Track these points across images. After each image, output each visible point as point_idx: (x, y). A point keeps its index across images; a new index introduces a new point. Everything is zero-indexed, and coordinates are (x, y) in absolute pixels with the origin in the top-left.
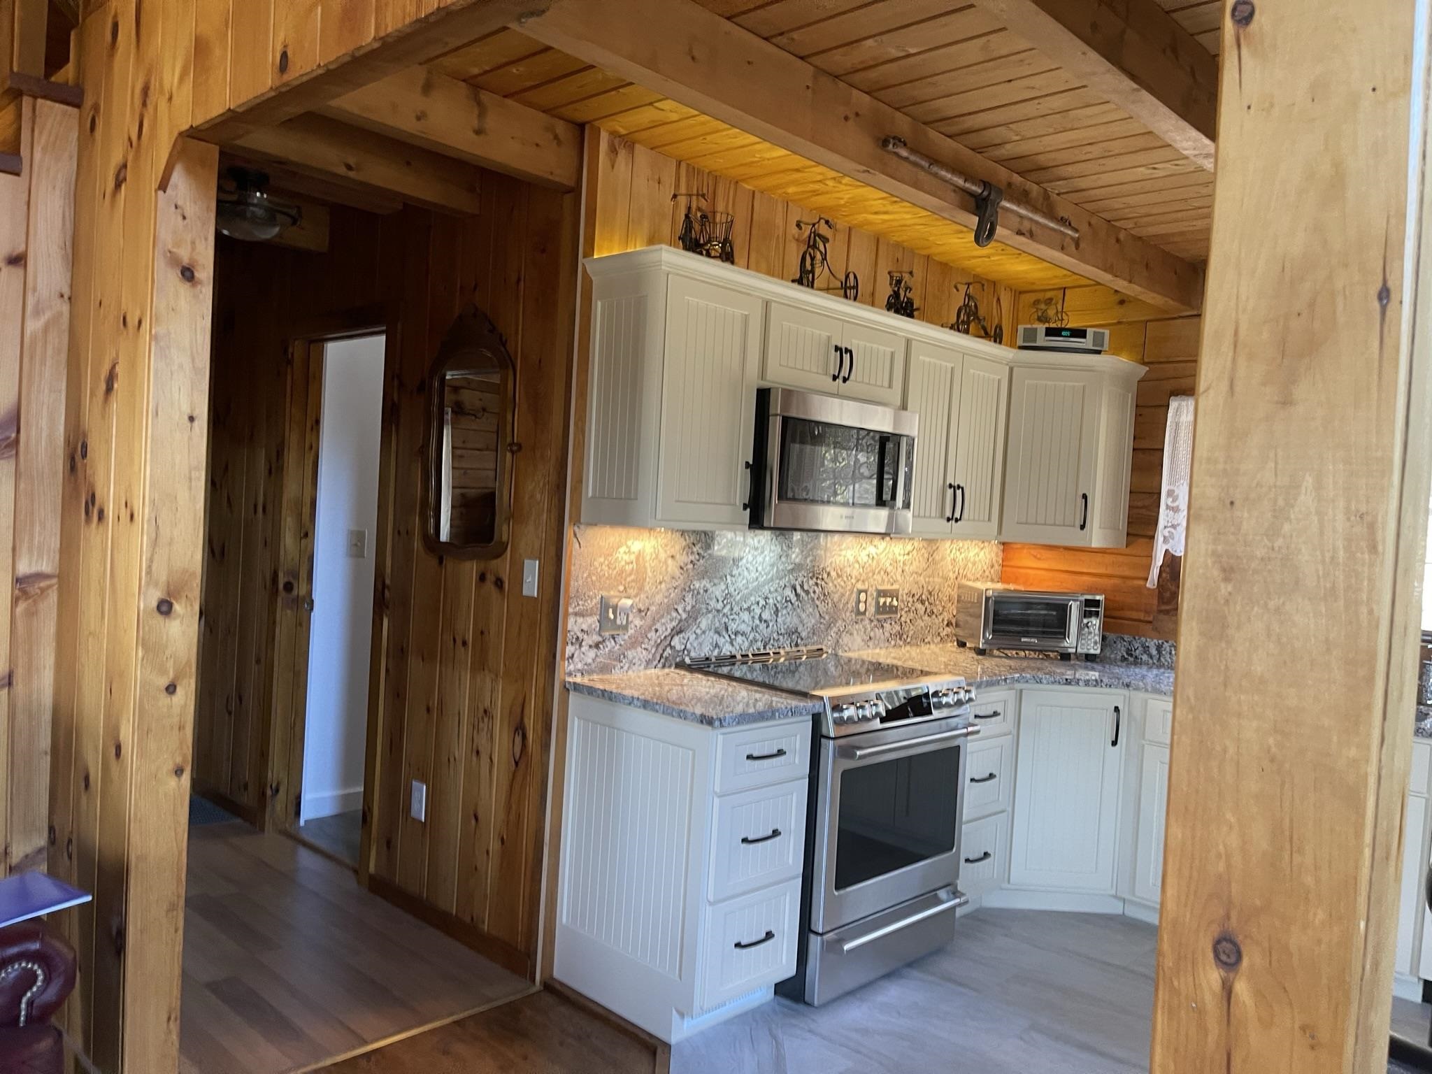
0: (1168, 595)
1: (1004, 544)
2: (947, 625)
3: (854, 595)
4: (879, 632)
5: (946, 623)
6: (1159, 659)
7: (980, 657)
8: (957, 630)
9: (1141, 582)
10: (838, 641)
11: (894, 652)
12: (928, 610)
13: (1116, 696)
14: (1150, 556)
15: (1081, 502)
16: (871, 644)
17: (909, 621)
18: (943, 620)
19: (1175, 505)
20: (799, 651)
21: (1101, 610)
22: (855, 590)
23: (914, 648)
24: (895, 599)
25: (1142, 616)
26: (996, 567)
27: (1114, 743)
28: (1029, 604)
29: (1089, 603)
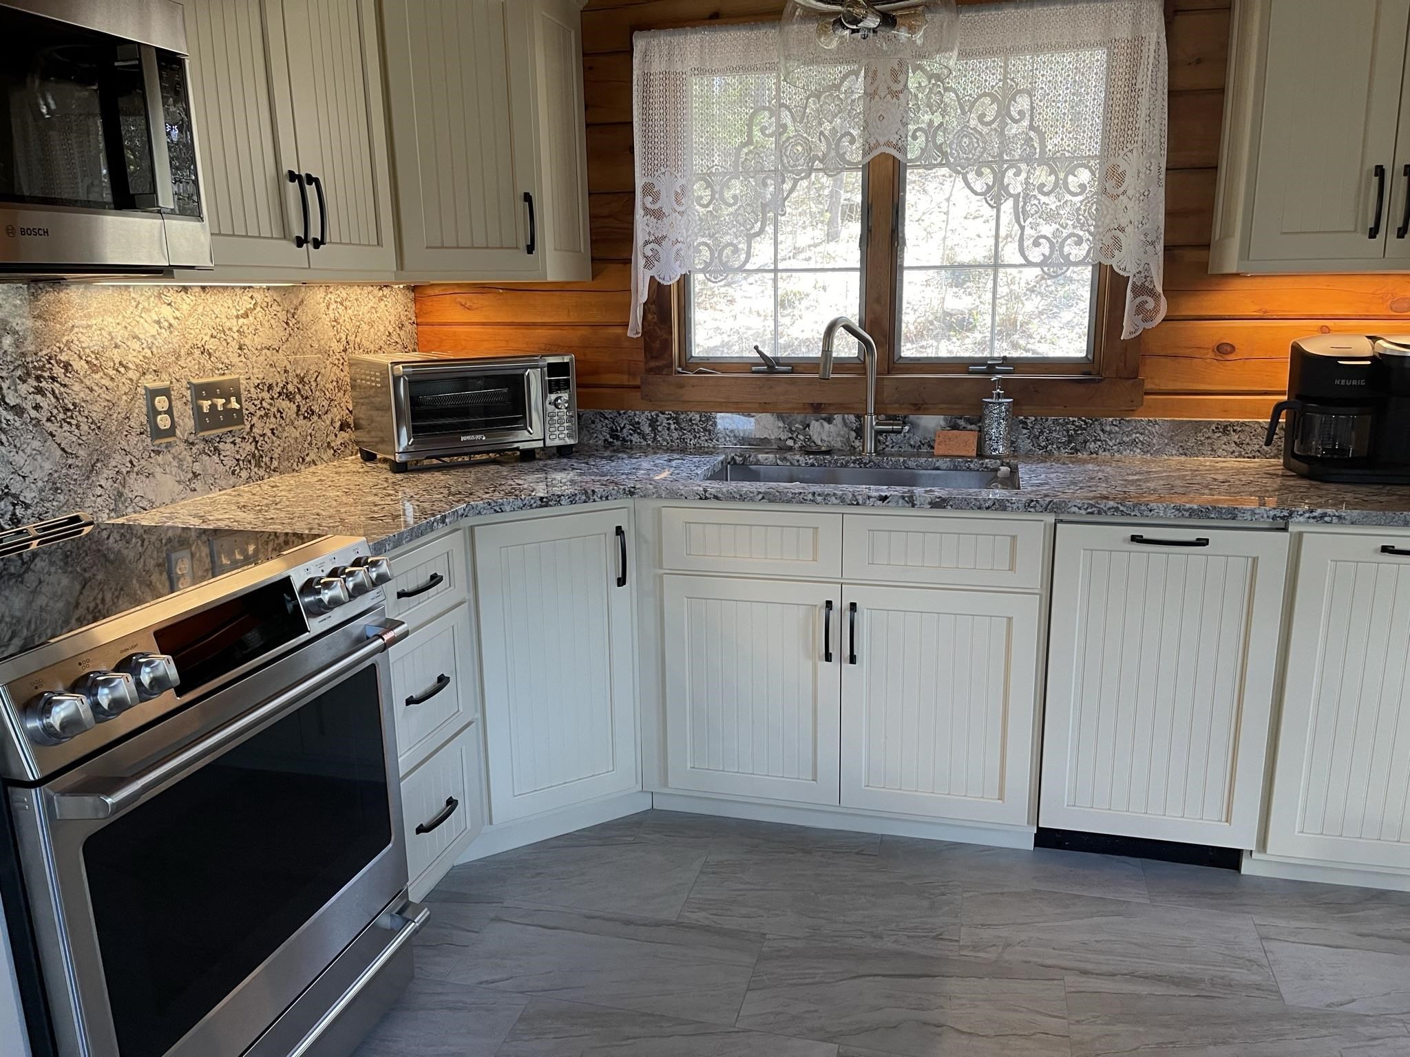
0: (657, 345)
1: (414, 289)
2: (342, 428)
3: (141, 403)
4: (211, 462)
5: (338, 424)
6: (655, 439)
7: (399, 476)
8: (358, 433)
9: (619, 330)
10: (120, 494)
11: (249, 492)
12: (303, 410)
13: (617, 513)
14: (627, 290)
15: (522, 206)
16: (197, 484)
17: (269, 434)
18: (332, 422)
19: (656, 207)
20: (20, 532)
21: (572, 378)
22: (141, 391)
23: (286, 477)
24: (233, 399)
25: (624, 379)
26: (409, 327)
27: (621, 581)
28: (464, 382)
29: (554, 369)
